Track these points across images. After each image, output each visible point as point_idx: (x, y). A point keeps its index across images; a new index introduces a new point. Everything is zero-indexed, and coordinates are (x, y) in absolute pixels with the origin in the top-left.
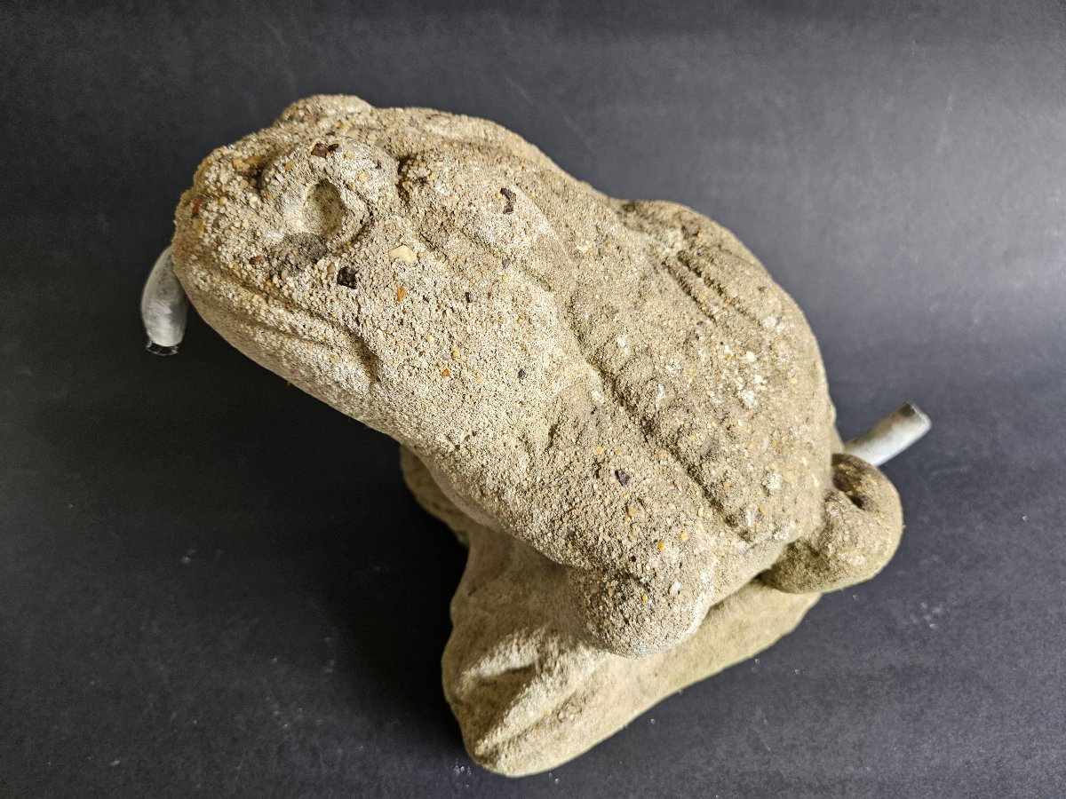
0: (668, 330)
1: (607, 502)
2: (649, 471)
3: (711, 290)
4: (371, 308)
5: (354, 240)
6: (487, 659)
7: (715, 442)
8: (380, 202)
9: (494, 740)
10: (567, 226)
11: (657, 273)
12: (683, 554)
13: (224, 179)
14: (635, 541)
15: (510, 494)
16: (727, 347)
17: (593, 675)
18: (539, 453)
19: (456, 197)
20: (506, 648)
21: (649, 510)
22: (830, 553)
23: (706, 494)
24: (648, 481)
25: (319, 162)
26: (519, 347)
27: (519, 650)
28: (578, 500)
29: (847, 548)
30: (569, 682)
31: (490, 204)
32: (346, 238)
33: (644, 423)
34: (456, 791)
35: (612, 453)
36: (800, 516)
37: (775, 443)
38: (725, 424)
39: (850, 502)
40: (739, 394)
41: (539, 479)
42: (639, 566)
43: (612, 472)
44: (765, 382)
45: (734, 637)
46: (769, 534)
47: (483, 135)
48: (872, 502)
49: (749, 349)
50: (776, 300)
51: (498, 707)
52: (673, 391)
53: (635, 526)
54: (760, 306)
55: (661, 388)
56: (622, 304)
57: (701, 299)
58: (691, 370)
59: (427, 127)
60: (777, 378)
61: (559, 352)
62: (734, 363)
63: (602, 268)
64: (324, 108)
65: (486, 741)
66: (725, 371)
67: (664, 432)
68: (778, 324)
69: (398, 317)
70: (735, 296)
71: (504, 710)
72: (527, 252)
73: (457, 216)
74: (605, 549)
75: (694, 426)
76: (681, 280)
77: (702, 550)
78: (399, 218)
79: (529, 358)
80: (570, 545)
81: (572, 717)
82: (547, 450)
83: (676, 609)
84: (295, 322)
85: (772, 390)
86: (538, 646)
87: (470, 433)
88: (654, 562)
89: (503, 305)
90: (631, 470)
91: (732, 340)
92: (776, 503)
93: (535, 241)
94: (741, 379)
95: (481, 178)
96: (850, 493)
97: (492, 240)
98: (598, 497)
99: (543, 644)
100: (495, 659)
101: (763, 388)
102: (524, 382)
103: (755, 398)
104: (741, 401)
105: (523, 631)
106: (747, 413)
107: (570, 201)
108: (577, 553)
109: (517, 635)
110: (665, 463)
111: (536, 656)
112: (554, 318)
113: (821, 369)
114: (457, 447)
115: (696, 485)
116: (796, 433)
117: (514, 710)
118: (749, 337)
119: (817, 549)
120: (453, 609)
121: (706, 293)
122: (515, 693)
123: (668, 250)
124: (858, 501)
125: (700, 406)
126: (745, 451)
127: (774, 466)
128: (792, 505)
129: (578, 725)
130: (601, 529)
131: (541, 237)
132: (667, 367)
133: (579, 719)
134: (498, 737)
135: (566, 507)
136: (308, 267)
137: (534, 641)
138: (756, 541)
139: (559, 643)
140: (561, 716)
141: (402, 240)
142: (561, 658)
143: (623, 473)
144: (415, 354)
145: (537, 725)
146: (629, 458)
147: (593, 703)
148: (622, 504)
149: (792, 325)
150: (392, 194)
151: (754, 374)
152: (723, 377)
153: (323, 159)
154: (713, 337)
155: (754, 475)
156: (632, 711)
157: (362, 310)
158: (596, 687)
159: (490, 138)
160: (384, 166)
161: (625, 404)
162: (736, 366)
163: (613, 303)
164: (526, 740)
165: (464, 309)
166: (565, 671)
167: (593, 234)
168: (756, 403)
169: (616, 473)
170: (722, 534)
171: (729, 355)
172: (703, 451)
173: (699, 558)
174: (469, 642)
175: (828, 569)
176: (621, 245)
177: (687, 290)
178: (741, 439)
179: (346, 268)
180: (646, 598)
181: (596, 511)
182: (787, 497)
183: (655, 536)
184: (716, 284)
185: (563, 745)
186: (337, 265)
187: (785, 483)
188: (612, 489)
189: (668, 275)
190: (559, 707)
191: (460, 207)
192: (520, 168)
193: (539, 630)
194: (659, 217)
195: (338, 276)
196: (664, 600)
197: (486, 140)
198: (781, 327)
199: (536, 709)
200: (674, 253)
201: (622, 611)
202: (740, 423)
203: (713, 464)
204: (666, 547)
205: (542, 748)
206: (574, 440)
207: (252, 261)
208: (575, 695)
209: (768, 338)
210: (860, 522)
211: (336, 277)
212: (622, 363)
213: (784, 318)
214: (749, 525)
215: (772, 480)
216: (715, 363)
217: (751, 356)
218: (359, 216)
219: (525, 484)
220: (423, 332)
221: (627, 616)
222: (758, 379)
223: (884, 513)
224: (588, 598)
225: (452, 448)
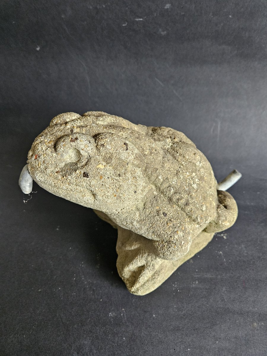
0: (171, 171)
1: (162, 222)
2: (171, 211)
3: (181, 157)
4: (93, 182)
5: (86, 165)
6: (131, 264)
7: (188, 200)
8: (92, 153)
9: (136, 287)
10: (141, 147)
11: (166, 155)
12: (184, 233)
13: (44, 149)
14: (171, 232)
15: (135, 223)
16: (187, 173)
17: (161, 265)
18: (141, 211)
19: (113, 149)
20: (136, 261)
21: (173, 223)
22: (220, 223)
23: (187, 215)
24: (172, 214)
25: (73, 144)
26: (134, 186)
27: (140, 261)
28: (154, 223)
29: (224, 221)
30: (155, 268)
31: (122, 149)
32: (84, 163)
33: (168, 198)
34: (133, 306)
35: (161, 208)
36: (211, 215)
37: (203, 197)
38: (190, 195)
39: (224, 207)
40: (192, 185)
41: (142, 218)
42: (173, 238)
43: (162, 213)
44: (198, 180)
45: (196, 246)
46: (204, 222)
47: (113, 121)
48: (229, 206)
49: (193, 172)
50: (199, 157)
51: (136, 277)
52: (175, 189)
53: (170, 228)
54: (195, 159)
55: (172, 188)
56: (158, 167)
57: (179, 160)
58: (179, 182)
59: (98, 122)
60: (201, 179)
61: (144, 184)
62: (190, 177)
63: (152, 157)
64: (66, 119)
65: (134, 287)
66: (188, 180)
67: (174, 200)
68: (200, 164)
69: (101, 184)
70: (188, 158)
71: (138, 278)
72: (133, 160)
73: (114, 154)
74: (163, 235)
75: (182, 197)
76: (173, 155)
77: (188, 231)
78: (98, 156)
79: (137, 188)
80: (153, 235)
81: (157, 277)
82: (143, 209)
83: (183, 248)
84: (71, 188)
85: (201, 182)
86: (145, 259)
87: (122, 209)
88: (176, 237)
89: (129, 175)
90: (167, 212)
91: (188, 170)
92: (205, 213)
93: (135, 156)
94: (192, 181)
95: (118, 141)
96: (223, 204)
97: (123, 158)
98: (159, 221)
99: (147, 259)
100: (133, 265)
101: (198, 182)
102: (136, 194)
103: (197, 186)
104: (193, 187)
105: (140, 256)
106: (195, 190)
107: (141, 140)
108: (155, 236)
109: (139, 257)
110: (175, 208)
111: (145, 262)
112: (142, 175)
113: (212, 172)
114: (119, 212)
115: (184, 213)
116: (208, 193)
117: (141, 278)
118: (193, 169)
119: (217, 222)
120: (117, 250)
121: (180, 158)
122: (140, 273)
123: (168, 146)
124: (226, 207)
125: (182, 191)
126: (196, 201)
127: (203, 203)
128: (209, 213)
129: (159, 279)
130: (161, 230)
131: (136, 154)
132: (173, 182)
133: (159, 277)
134: (137, 285)
135: (151, 225)
136: (74, 173)
137: (144, 258)
138: (201, 224)
139: (151, 258)
140: (154, 277)
141: (99, 163)
142: (152, 262)
143: (165, 213)
144: (106, 192)
145: (148, 281)
146: (165, 209)
147: (162, 272)
148: (166, 222)
149: (204, 163)
150: (95, 150)
151: (195, 179)
152: (188, 182)
153: (74, 143)
154: (183, 171)
155: (199, 207)
156: (172, 271)
157: (91, 183)
158: (162, 267)
159: (115, 122)
160: (91, 142)
161: (163, 194)
162: (190, 178)
163: (156, 167)
164: (145, 285)
165: (119, 179)
166: (154, 265)
167: (148, 148)
168: (197, 187)
169: (163, 213)
170: (192, 224)
171: (188, 175)
172: (185, 204)
173: (187, 234)
174: (124, 260)
175: (220, 227)
176: (156, 149)
177: (175, 158)
178: (194, 198)
179: (85, 172)
180: (175, 246)
181: (159, 225)
182: (208, 211)
183: (176, 230)
184: (182, 155)
185: (155, 285)
186: (82, 172)
187: (207, 207)
188: (162, 218)
189: (169, 155)
190: (153, 275)
191: (114, 151)
192: (126, 132)
193: (145, 255)
194: (163, 134)
195: (83, 175)
196: (180, 246)
197: (114, 122)
198: (201, 164)
199: (147, 277)
200: (169, 147)
201: (169, 251)
202: (194, 194)
203: (188, 207)
204: (179, 232)
205: (150, 287)
206: (150, 206)
207: (57, 172)
208: (157, 270)
209: (198, 168)
210: (227, 214)
211: (82, 175)
212: (161, 183)
213: (201, 161)
214: (199, 221)
215: (204, 207)
216: (185, 178)
217: (194, 174)
218: (86, 157)
219: (139, 220)
220: (108, 187)
221: (171, 252)
222: (197, 180)
223: (233, 209)
224: (160, 248)
225: (117, 212)
